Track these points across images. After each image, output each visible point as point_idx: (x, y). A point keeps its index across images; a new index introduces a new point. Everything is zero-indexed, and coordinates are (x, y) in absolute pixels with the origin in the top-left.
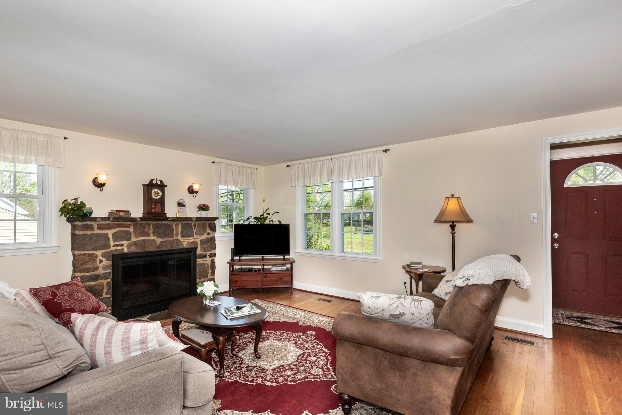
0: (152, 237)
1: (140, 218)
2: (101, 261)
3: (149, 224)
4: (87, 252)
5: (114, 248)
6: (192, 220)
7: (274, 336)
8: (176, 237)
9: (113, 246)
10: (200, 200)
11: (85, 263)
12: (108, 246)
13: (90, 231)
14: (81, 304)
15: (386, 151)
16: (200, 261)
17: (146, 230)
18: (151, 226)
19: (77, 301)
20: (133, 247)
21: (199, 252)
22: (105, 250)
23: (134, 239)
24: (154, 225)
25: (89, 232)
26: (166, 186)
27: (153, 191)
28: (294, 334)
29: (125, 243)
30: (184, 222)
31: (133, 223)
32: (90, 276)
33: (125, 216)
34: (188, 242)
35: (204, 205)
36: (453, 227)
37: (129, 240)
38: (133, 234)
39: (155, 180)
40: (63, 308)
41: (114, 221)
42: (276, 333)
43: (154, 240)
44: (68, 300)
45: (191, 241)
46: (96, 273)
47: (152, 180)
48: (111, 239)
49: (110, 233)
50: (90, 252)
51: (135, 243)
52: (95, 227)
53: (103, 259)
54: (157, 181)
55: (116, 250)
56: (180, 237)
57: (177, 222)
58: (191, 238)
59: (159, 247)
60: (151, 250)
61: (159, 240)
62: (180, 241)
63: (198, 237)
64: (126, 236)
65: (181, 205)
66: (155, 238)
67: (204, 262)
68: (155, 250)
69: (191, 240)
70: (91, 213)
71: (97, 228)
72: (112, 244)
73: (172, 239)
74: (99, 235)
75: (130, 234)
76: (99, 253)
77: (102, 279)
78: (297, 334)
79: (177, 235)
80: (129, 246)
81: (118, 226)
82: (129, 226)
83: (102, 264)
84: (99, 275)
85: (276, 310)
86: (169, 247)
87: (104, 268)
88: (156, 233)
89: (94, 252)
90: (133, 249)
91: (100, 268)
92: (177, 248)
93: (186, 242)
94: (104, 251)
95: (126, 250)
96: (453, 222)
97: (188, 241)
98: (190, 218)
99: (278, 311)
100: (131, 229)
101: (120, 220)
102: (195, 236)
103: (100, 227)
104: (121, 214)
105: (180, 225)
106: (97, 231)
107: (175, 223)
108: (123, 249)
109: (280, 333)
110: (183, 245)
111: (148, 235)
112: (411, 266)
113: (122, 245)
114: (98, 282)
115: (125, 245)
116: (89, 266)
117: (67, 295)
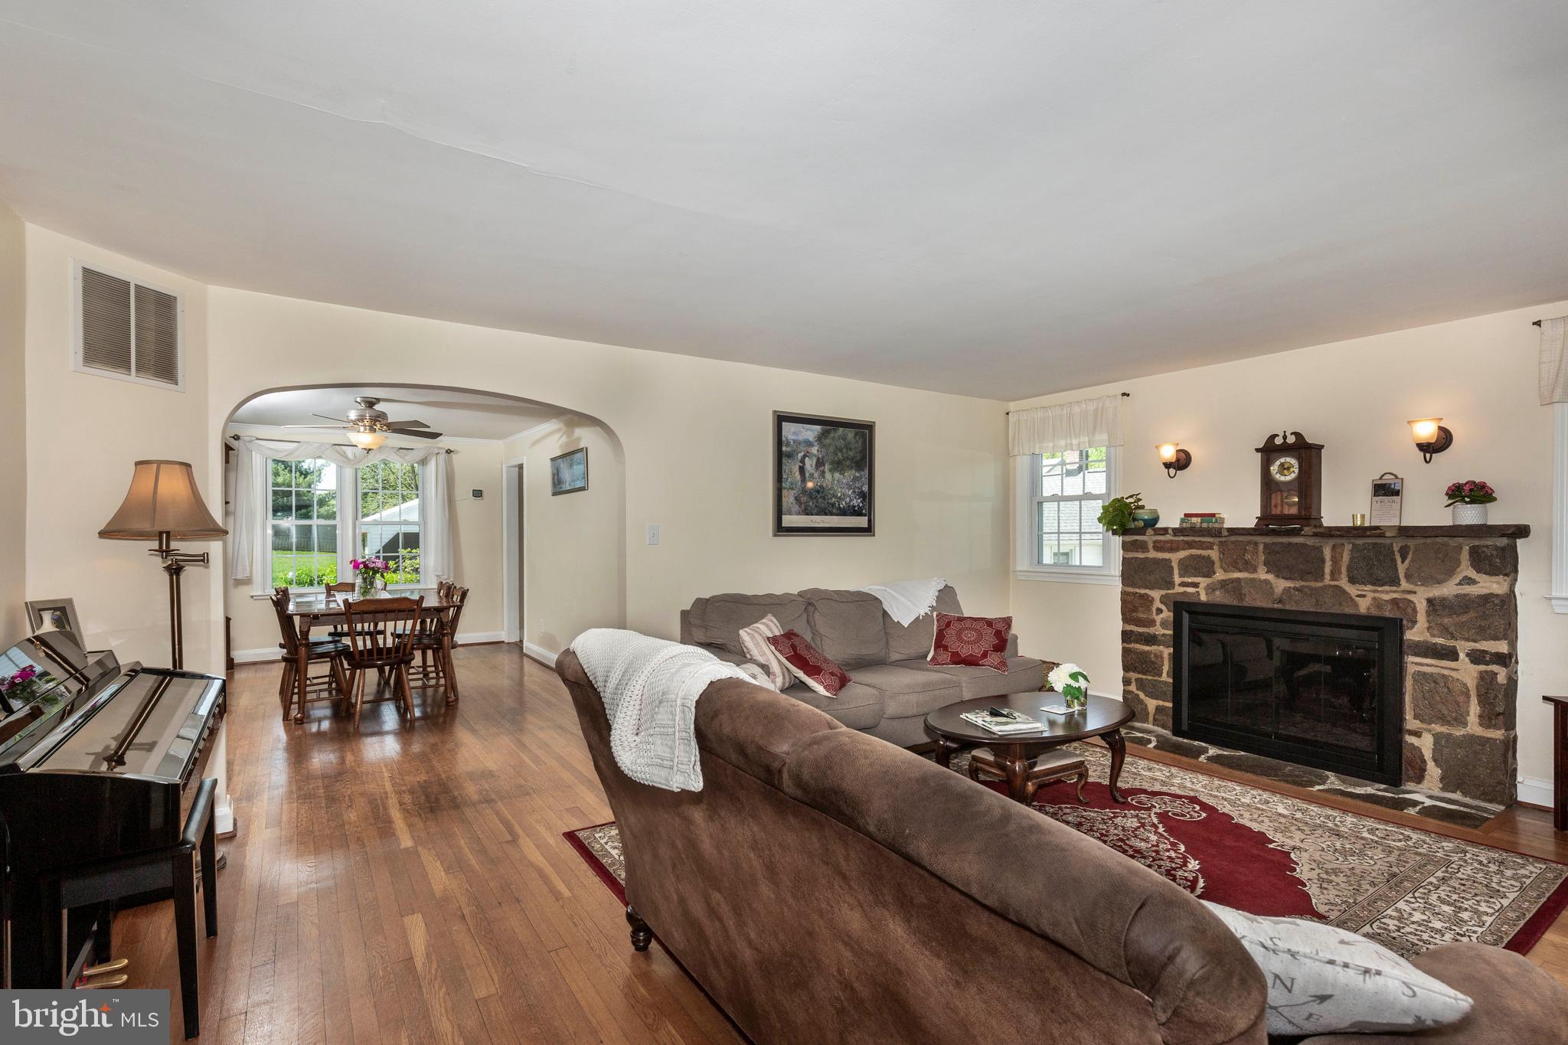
0: (1262, 574)
2: (1159, 611)
3: (1256, 544)
4: (1138, 590)
5: (1182, 590)
6: (1382, 535)
8: (1333, 579)
9: (1179, 585)
11: (1135, 609)
12: (1170, 584)
13: (1143, 552)
16: (1428, 665)
17: (1248, 557)
18: (1261, 547)
20: (1218, 593)
21: (1415, 634)
22: (1166, 591)
23: (1220, 575)
24: (1266, 546)
25: (1141, 555)
29: (1203, 582)
30: (1360, 542)
31: (1217, 540)
32: (1140, 634)
33: (1205, 525)
34: (1374, 599)
37: (1208, 575)
38: (1217, 565)
39: (1281, 434)
41: (1175, 535)
43: (1266, 581)
45: (1386, 597)
46: (1151, 630)
47: (1275, 436)
48: (1176, 572)
49: (1175, 557)
50: (1143, 591)
51: (1223, 584)
52: (1150, 545)
53: (1163, 607)
54: (1285, 437)
55: (1185, 593)
56: (1343, 582)
57: (1339, 541)
58: (1386, 588)
59: (1280, 601)
60: (1259, 604)
61: (1281, 585)
62: (1344, 592)
63: (1416, 589)
64: (1203, 567)
65: (1385, 490)
66: (1270, 577)
67: (1446, 672)
68: (1270, 606)
69: (1387, 594)
70: (1156, 520)
71: (1154, 547)
72: (1177, 579)
73: (1319, 584)
74: (1156, 561)
75: (1213, 563)
76: (1156, 594)
77: (1160, 645)
79: (1335, 575)
80: (1211, 589)
81: (1190, 545)
82: (1210, 547)
83: (1161, 616)
84: (1155, 636)
86: (1307, 606)
87: (1164, 624)
88: (1272, 566)
89: (1147, 591)
90: (1219, 597)
91: (1158, 624)
92: (1336, 610)
93: (1365, 599)
94: (1164, 592)
95: (1203, 598)
97: (1377, 595)
98: (1377, 528)
100: (1214, 554)
101: (1186, 534)
102: (1403, 582)
103: (1159, 547)
104: (1194, 520)
105: (1348, 547)
106: (1153, 554)
107: (1331, 542)
108: (1198, 592)
110: (1356, 605)
111: (1255, 570)
113: (1196, 585)
114: (1153, 648)
115: (1202, 586)
116: (1141, 615)
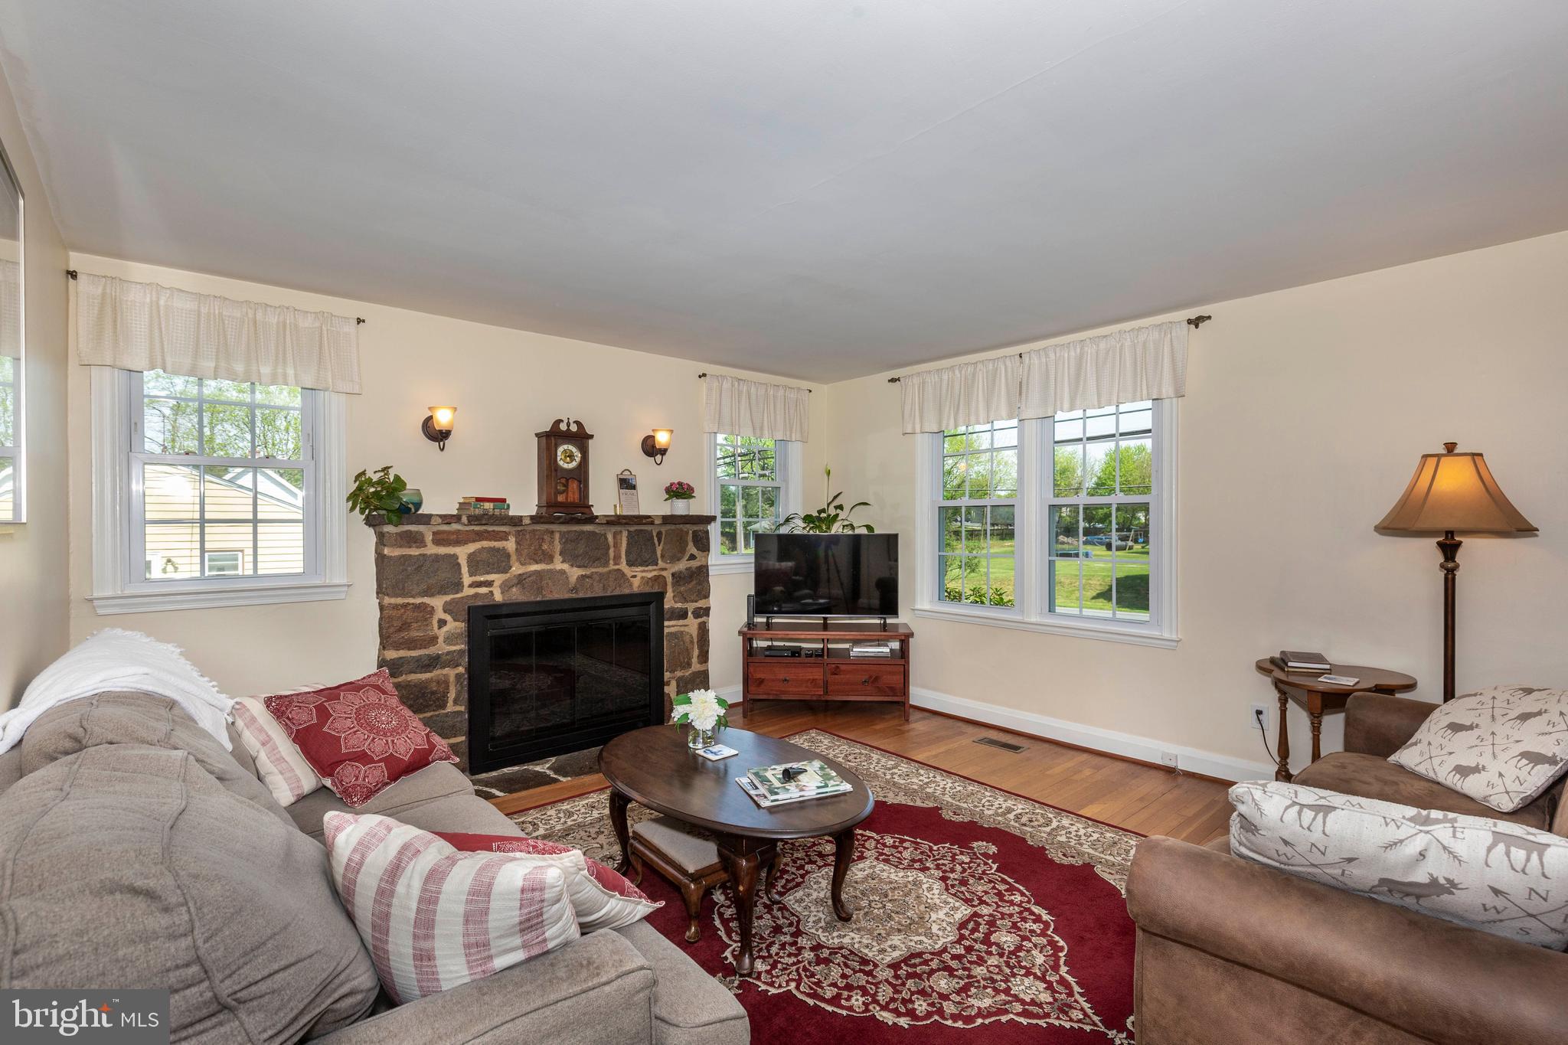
0: (559, 565)
1: (532, 517)
2: (442, 623)
3: (552, 532)
4: (411, 600)
5: (472, 591)
6: (652, 523)
7: (876, 848)
8: (615, 564)
9: (470, 586)
10: (671, 471)
11: (405, 626)
12: (458, 586)
13: (417, 547)
14: (387, 741)
15: (1196, 322)
16: (673, 626)
17: (545, 547)
18: (557, 536)
19: (378, 733)
20: (514, 589)
21: (669, 602)
22: (452, 596)
23: (516, 569)
24: (562, 534)
25: (414, 552)
26: (591, 437)
27: (560, 450)
28: (935, 848)
29: (497, 578)
30: (632, 529)
31: (513, 529)
32: (418, 659)
33: (497, 512)
34: (642, 578)
35: (680, 484)
36: (1449, 549)
37: (505, 570)
38: (514, 558)
39: (566, 421)
40: (344, 751)
41: (470, 523)
42: (882, 838)
43: (563, 572)
44: (355, 729)
45: (650, 575)
46: (432, 651)
47: (560, 421)
48: (465, 569)
49: (462, 552)
50: (418, 601)
51: (521, 580)
52: (429, 538)
53: (448, 618)
54: (568, 425)
55: (476, 595)
56: (623, 566)
57: (618, 528)
58: (650, 568)
59: (575, 589)
60: (556, 596)
61: (575, 573)
62: (623, 574)
63: (668, 566)
64: (499, 561)
65: (626, 484)
66: (565, 566)
67: (682, 629)
68: (567, 596)
69: (650, 572)
70: (418, 505)
71: (433, 540)
72: (467, 579)
73: (605, 570)
74: (437, 558)
75: (508, 556)
76: (438, 602)
77: (444, 667)
78: (944, 848)
79: (617, 559)
80: (505, 587)
81: (480, 536)
82: (504, 537)
83: (445, 629)
84: (438, 657)
85: (872, 766)
86: (598, 591)
87: (450, 639)
88: (569, 556)
89: (426, 600)
90: (517, 595)
91: (441, 640)
92: (617, 592)
93: (638, 578)
94: (448, 598)
95: (498, 597)
96: (1450, 534)
97: (644, 574)
98: (649, 517)
99: (877, 768)
100: (510, 545)
101: (484, 522)
102: (660, 562)
103: (440, 539)
104: (488, 506)
105: (625, 534)
106: (432, 550)
107: (614, 529)
108: (491, 592)
109: (894, 842)
110: (631, 585)
111: (550, 559)
112: (1290, 664)
113: (489, 584)
114: (437, 673)
115: (496, 584)
116: (414, 634)
117: (353, 715)
